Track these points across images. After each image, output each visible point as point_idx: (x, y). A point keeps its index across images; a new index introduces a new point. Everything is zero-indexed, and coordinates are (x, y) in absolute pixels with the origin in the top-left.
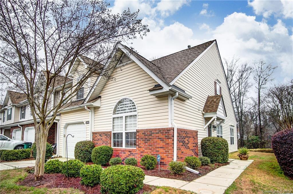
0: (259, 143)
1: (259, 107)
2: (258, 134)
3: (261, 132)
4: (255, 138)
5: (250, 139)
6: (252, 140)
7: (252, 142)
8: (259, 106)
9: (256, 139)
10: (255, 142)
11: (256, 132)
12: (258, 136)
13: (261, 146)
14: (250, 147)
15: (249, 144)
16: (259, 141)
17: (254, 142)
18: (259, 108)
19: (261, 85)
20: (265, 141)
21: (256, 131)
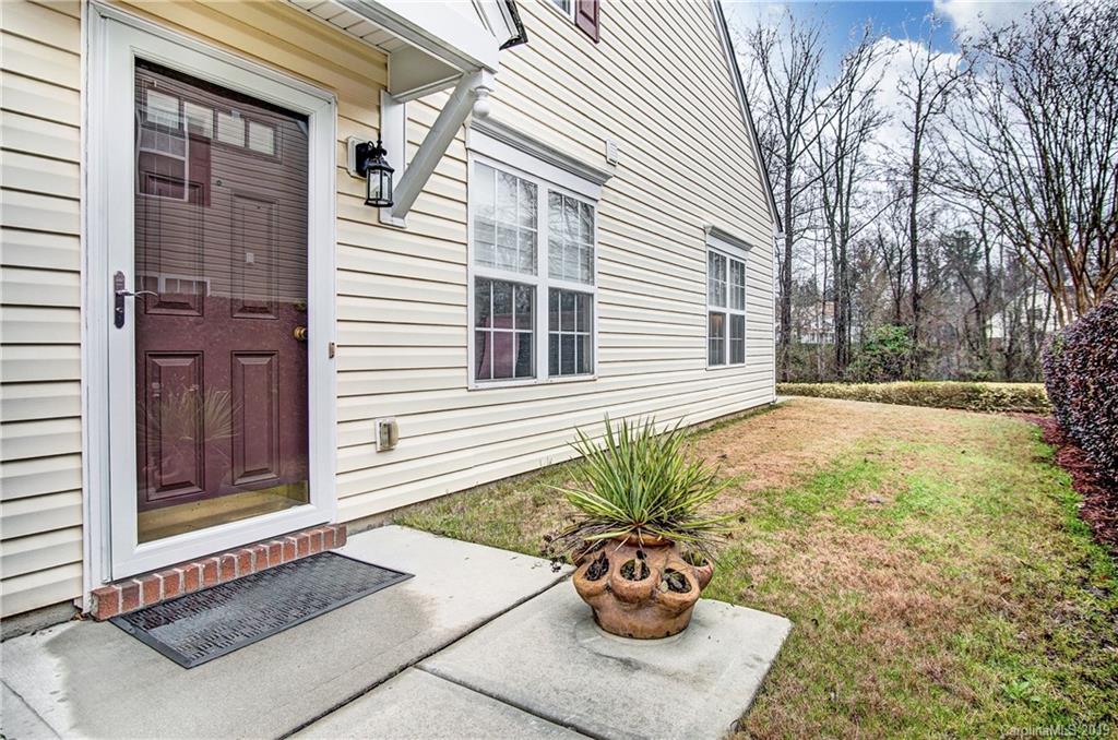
0: (907, 353)
1: (914, 209)
2: (903, 317)
3: (916, 308)
4: (892, 336)
5: (872, 338)
6: (882, 342)
7: (878, 352)
8: (913, 206)
9: (896, 339)
10: (893, 350)
11: (898, 312)
12: (903, 328)
13: (912, 366)
14: (870, 369)
15: (868, 357)
16: (907, 347)
17: (886, 349)
18: (913, 215)
19: (928, 113)
20: (928, 345)
21: (898, 304)
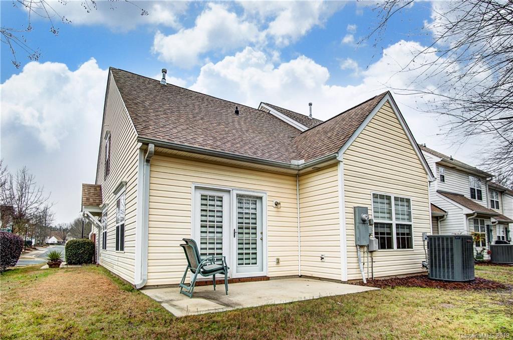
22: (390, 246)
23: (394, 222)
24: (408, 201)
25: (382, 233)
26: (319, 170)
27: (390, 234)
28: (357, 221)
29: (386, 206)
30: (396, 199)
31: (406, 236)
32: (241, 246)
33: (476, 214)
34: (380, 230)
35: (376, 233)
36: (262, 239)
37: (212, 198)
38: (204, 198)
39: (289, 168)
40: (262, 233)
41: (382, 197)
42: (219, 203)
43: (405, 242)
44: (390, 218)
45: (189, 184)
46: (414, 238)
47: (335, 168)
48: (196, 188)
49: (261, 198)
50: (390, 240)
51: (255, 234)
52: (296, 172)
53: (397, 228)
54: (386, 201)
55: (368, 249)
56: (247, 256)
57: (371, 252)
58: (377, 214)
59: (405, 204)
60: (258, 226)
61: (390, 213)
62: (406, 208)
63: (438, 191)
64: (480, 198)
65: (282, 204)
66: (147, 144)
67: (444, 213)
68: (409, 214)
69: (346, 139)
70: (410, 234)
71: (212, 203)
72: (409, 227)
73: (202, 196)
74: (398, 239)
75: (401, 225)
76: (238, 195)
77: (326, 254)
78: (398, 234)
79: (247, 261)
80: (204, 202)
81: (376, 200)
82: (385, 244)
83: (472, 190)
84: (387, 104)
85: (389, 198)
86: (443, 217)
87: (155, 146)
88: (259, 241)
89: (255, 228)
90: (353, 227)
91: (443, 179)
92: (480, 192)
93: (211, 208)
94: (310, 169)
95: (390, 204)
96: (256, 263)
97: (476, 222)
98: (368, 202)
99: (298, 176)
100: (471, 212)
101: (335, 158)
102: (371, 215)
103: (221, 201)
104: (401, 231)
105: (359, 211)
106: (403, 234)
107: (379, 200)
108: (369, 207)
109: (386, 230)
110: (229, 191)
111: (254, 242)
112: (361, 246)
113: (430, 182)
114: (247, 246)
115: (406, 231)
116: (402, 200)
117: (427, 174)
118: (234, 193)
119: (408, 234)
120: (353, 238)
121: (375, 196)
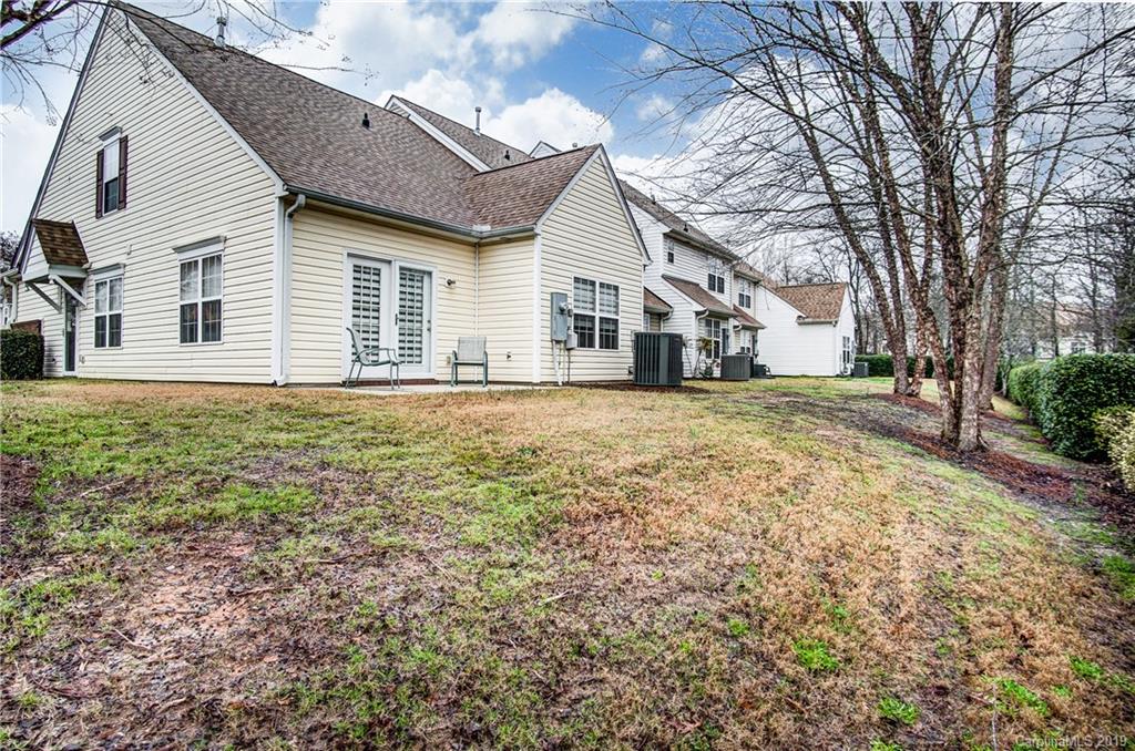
22: (591, 345)
23: (598, 315)
24: (616, 288)
25: (582, 328)
26: (509, 241)
27: (592, 329)
28: (555, 311)
29: (589, 294)
30: (602, 285)
31: (611, 334)
32: (402, 338)
33: (707, 313)
34: (580, 324)
35: (576, 328)
36: (429, 330)
37: (367, 270)
38: (357, 269)
39: (469, 235)
40: (429, 322)
41: (585, 282)
42: (376, 278)
43: (610, 342)
44: (593, 309)
45: (339, 250)
46: (620, 337)
47: (531, 242)
48: (349, 255)
49: (430, 274)
50: (592, 337)
51: (421, 322)
52: (476, 240)
53: (601, 322)
54: (590, 288)
55: (565, 345)
56: (410, 352)
57: (569, 350)
58: (577, 304)
59: (613, 292)
60: (425, 311)
61: (593, 303)
62: (613, 298)
63: (663, 277)
64: (721, 290)
65: (457, 284)
66: (296, 195)
67: (669, 309)
68: (617, 306)
69: (546, 206)
70: (615, 331)
71: (367, 277)
72: (616, 322)
73: (355, 266)
74: (601, 336)
75: (606, 319)
76: (401, 268)
77: (513, 351)
78: (601, 330)
79: (410, 359)
80: (358, 275)
81: (577, 285)
82: (586, 341)
83: (711, 277)
84: (598, 161)
85: (593, 283)
86: (667, 314)
87: (307, 197)
88: (425, 332)
89: (421, 315)
90: (549, 317)
91: (671, 258)
92: (721, 281)
93: (366, 284)
94: (497, 239)
95: (593, 291)
96: (420, 362)
97: (708, 324)
98: (568, 288)
99: (479, 246)
100: (701, 309)
101: (532, 230)
102: (570, 304)
103: (379, 275)
104: (605, 327)
105: (557, 297)
106: (607, 331)
107: (581, 286)
108: (569, 294)
109: (588, 325)
110: (390, 262)
111: (419, 332)
112: (558, 342)
113: (645, 266)
114: (410, 338)
115: (612, 327)
116: (609, 286)
117: (641, 255)
118: (396, 266)
119: (613, 331)
120: (548, 331)
121: (577, 280)
